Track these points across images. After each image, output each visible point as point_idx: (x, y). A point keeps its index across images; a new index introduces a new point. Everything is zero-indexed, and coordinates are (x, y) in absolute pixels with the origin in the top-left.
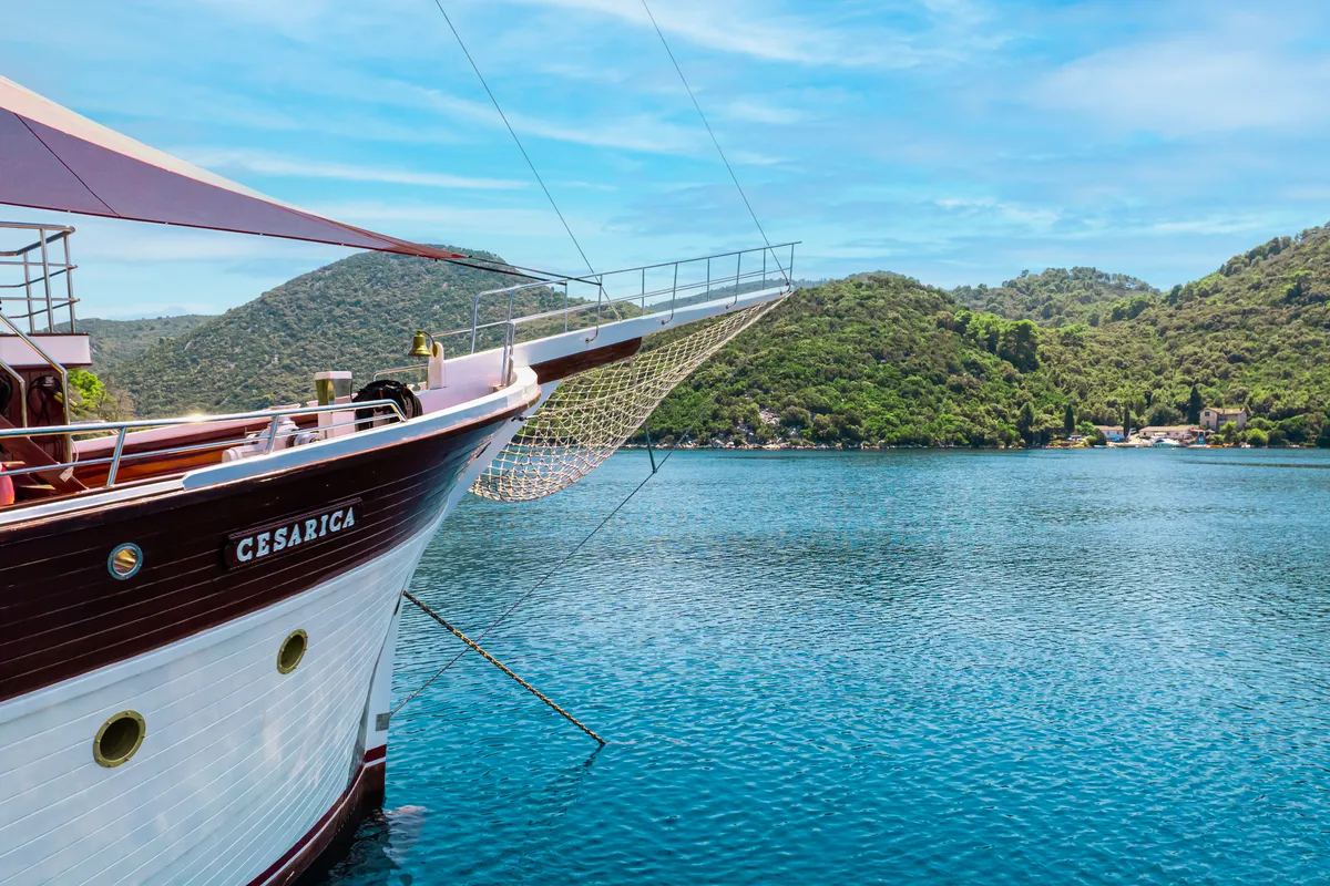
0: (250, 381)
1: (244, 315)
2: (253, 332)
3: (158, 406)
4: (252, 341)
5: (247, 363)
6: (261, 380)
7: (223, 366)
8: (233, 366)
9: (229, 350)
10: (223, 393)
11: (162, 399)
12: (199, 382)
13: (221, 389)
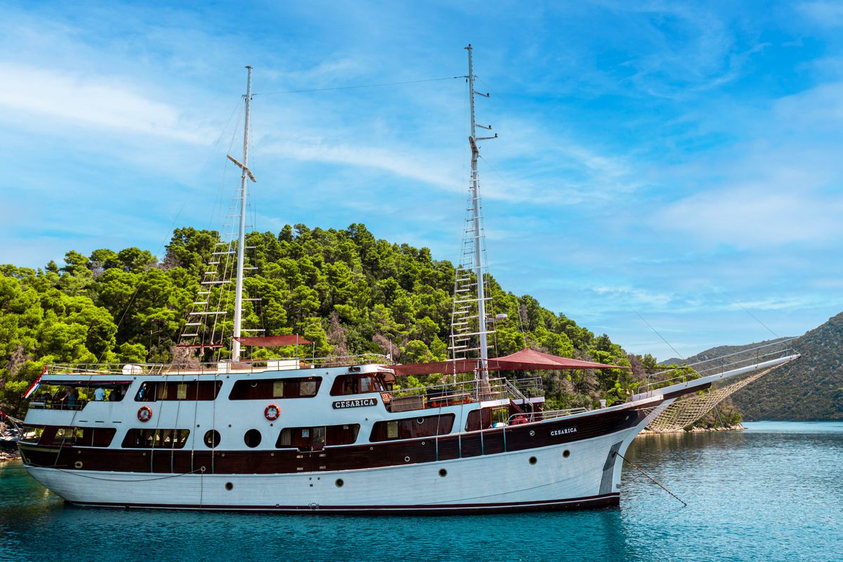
0: (827, 379)
1: (818, 334)
2: (826, 345)
3: (765, 398)
4: (826, 351)
5: (823, 367)
6: (834, 377)
7: (807, 370)
8: (813, 369)
9: (809, 359)
10: (808, 388)
11: (767, 394)
12: (791, 381)
13: (806, 385)
